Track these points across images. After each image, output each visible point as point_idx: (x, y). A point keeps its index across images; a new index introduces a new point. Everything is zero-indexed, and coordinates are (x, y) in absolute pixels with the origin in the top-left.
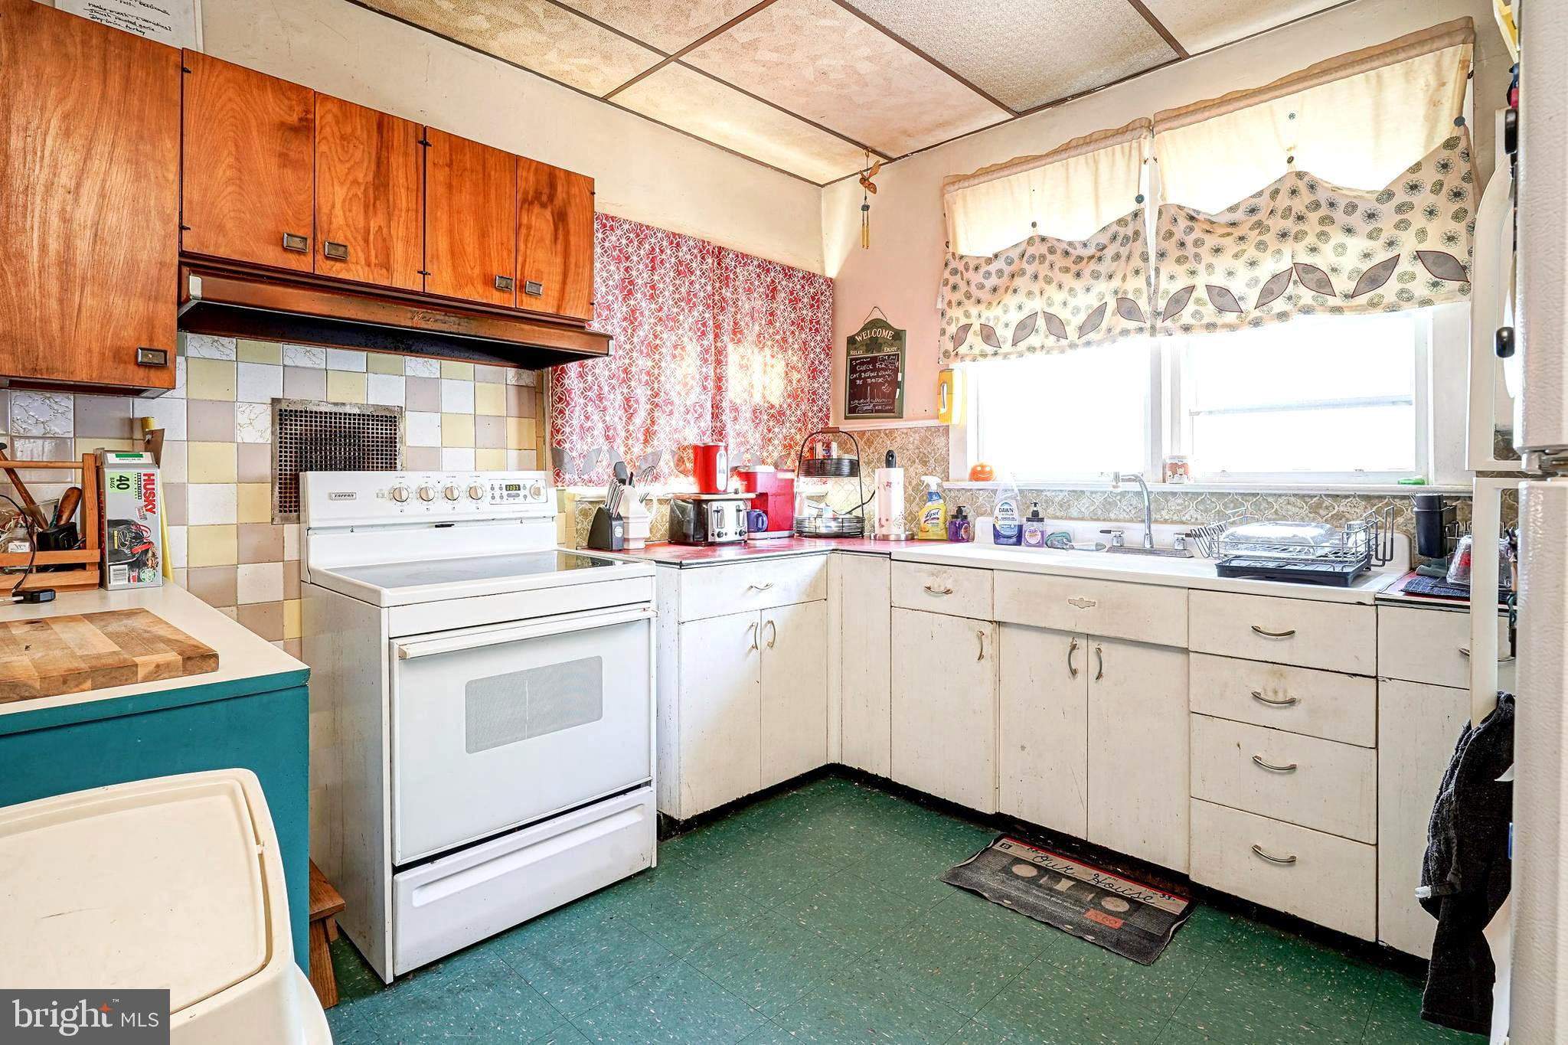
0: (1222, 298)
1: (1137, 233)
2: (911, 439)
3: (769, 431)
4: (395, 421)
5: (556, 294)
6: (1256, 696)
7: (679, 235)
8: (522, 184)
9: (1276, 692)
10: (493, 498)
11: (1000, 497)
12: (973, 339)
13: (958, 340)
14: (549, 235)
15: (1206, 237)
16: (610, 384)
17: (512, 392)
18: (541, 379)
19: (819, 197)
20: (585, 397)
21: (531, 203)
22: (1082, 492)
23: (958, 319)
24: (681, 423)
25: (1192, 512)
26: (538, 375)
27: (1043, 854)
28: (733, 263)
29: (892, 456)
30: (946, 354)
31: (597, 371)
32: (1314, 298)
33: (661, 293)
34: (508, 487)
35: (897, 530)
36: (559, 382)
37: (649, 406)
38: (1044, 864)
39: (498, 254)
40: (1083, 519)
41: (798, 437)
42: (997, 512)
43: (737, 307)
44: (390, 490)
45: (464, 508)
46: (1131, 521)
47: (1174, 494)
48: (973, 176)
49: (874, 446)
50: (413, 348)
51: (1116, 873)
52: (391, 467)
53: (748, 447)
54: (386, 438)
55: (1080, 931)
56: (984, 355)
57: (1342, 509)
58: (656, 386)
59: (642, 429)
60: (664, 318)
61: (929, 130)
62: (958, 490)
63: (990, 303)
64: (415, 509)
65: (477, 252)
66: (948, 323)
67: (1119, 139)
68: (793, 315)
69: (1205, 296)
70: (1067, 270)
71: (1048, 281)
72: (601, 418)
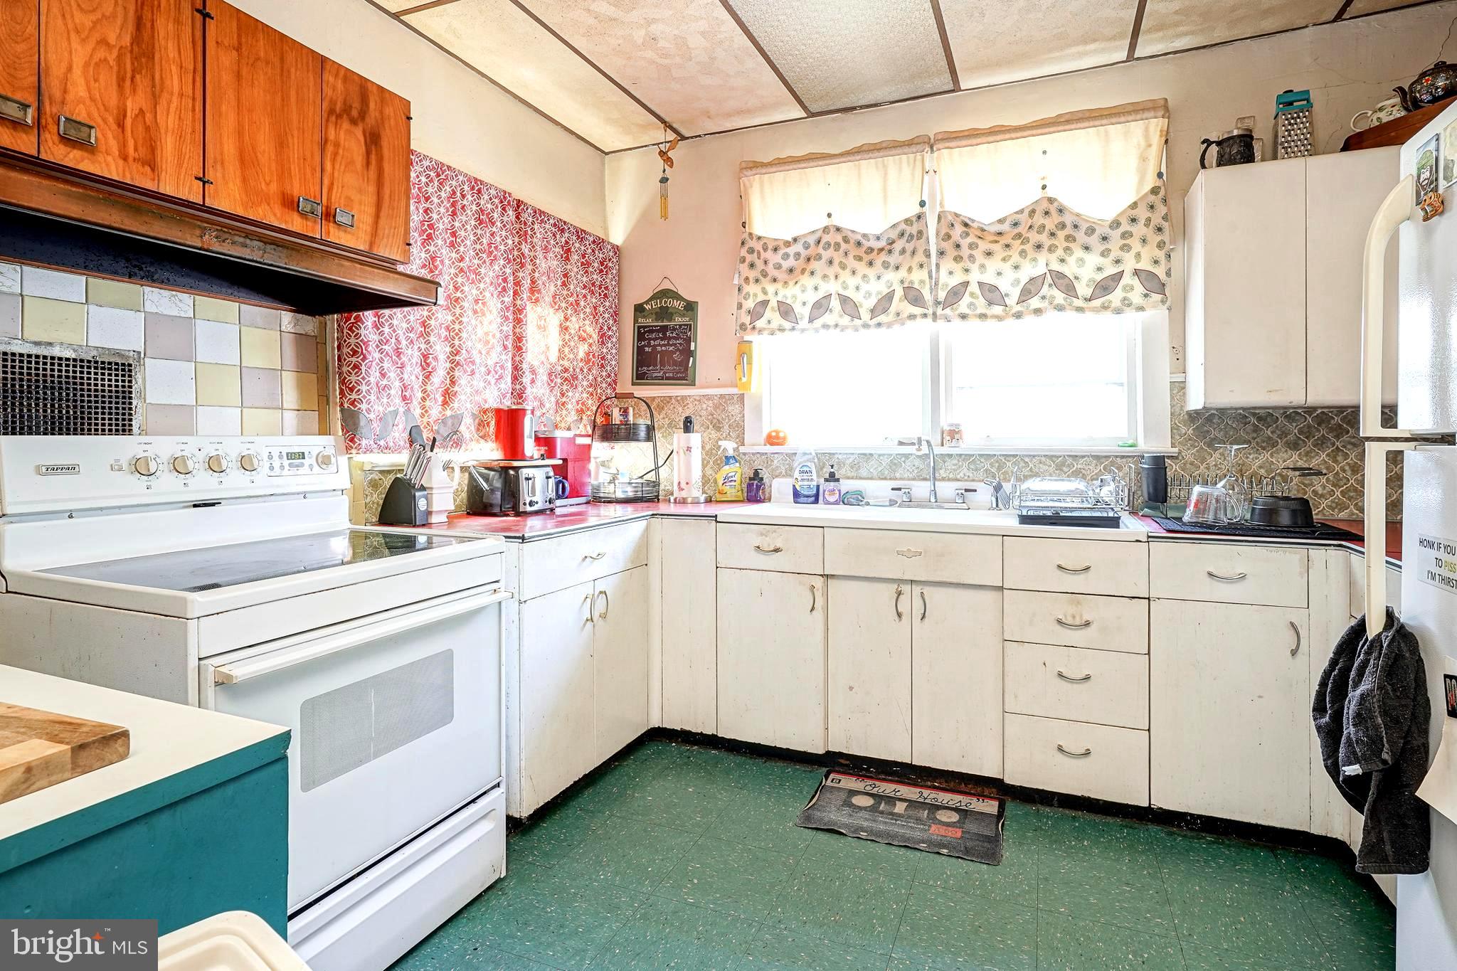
0: (991, 293)
1: (920, 232)
2: (704, 406)
3: (563, 395)
4: (130, 371)
5: (369, 229)
6: (1060, 622)
7: (480, 181)
8: (328, 91)
9: (1074, 617)
10: (272, 468)
11: (798, 460)
12: (771, 314)
13: (756, 314)
14: (360, 158)
15: (979, 242)
16: (407, 338)
17: (289, 339)
18: (323, 326)
19: (603, 164)
20: (381, 351)
21: (339, 116)
22: (871, 455)
23: (755, 295)
24: (482, 384)
25: (965, 470)
26: (320, 323)
27: (870, 782)
28: (531, 219)
29: (691, 422)
30: (743, 327)
31: (395, 322)
32: (1065, 299)
33: (463, 241)
34: (290, 456)
35: (696, 493)
36: (353, 332)
37: (448, 365)
38: (875, 791)
39: (300, 170)
40: (871, 479)
41: (590, 402)
42: (797, 474)
43: (534, 264)
44: (130, 460)
45: (235, 481)
46: (914, 479)
47: (950, 456)
48: (770, 164)
49: (664, 412)
50: (155, 278)
51: (935, 788)
52: (124, 430)
53: (544, 411)
54: (117, 392)
55: (935, 848)
56: (782, 330)
57: (1079, 466)
58: (457, 342)
59: (441, 390)
60: (466, 269)
61: (729, 115)
62: (753, 454)
63: (786, 283)
64: (167, 486)
65: (274, 165)
66: (745, 298)
67: (906, 149)
68: (585, 279)
69: (978, 292)
70: (860, 259)
71: (843, 266)
72: (398, 375)
